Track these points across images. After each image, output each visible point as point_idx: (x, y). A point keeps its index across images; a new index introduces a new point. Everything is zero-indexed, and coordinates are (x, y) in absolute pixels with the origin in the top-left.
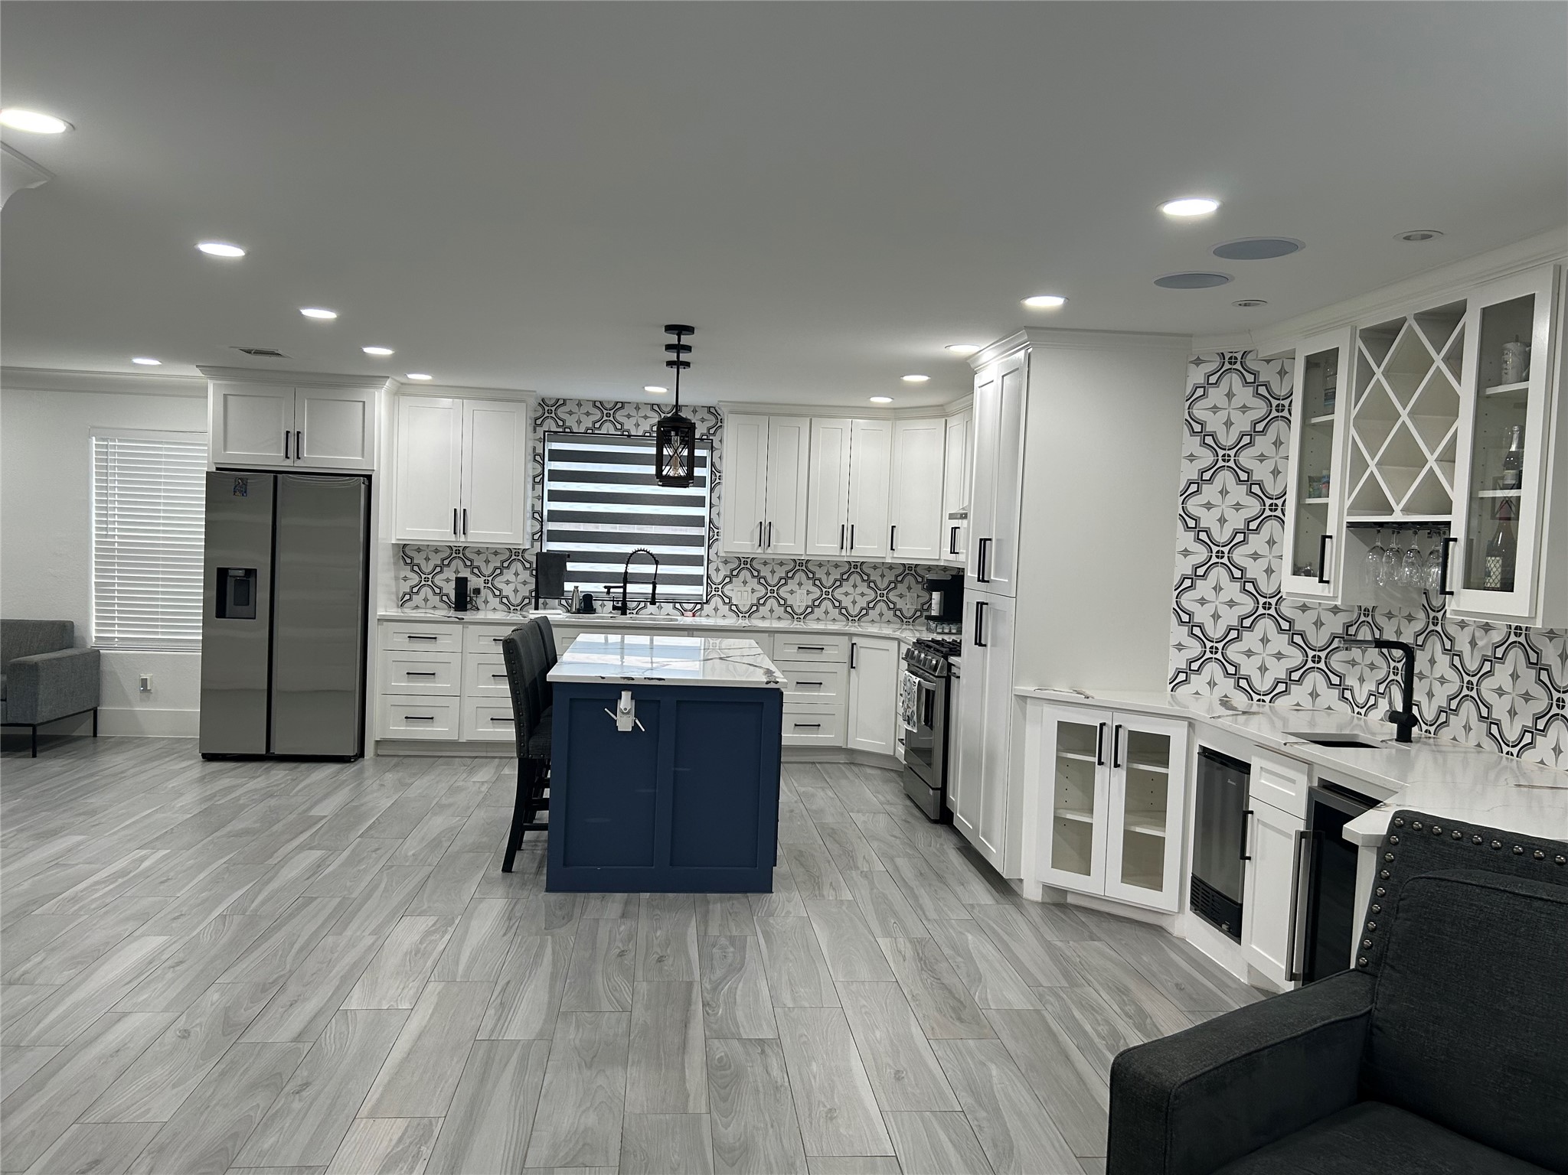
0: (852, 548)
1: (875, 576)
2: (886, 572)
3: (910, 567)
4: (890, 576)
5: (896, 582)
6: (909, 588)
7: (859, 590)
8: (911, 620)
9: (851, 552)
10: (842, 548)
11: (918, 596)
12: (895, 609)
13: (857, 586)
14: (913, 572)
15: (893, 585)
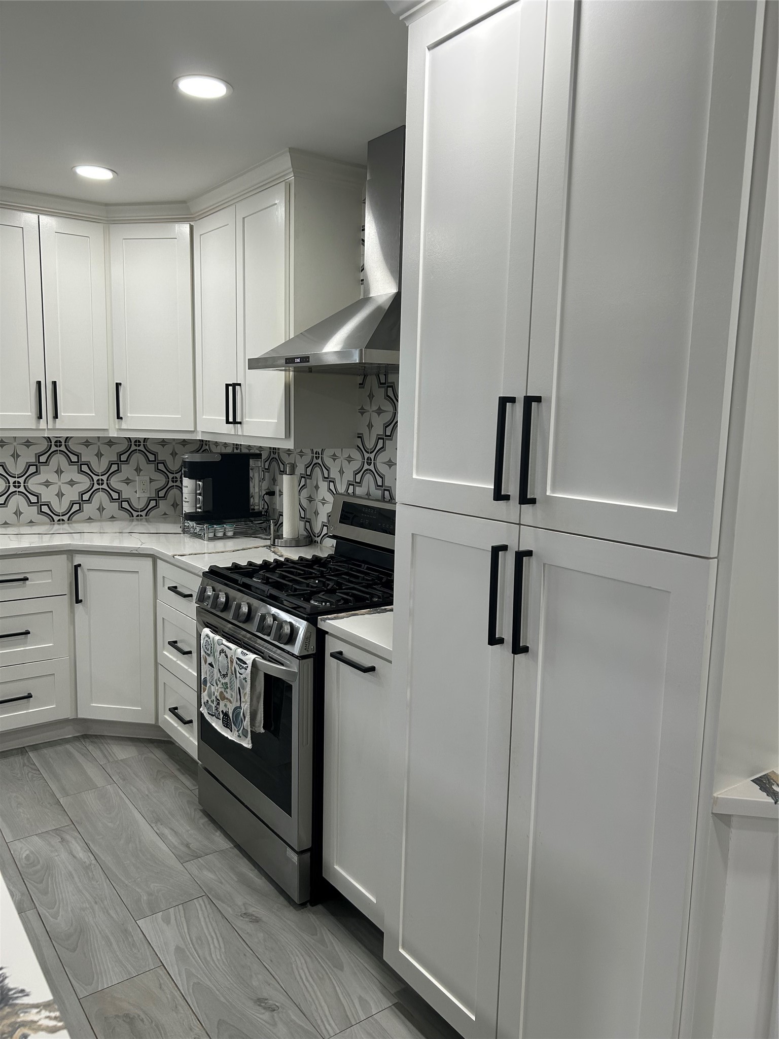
0: (56, 417)
1: (88, 455)
2: (104, 449)
3: (137, 442)
4: (110, 455)
5: (119, 462)
6: (138, 470)
7: (66, 477)
8: (143, 513)
9: (55, 422)
10: (40, 417)
11: (151, 481)
12: (120, 500)
13: (62, 472)
14: (142, 448)
15: (114, 467)
